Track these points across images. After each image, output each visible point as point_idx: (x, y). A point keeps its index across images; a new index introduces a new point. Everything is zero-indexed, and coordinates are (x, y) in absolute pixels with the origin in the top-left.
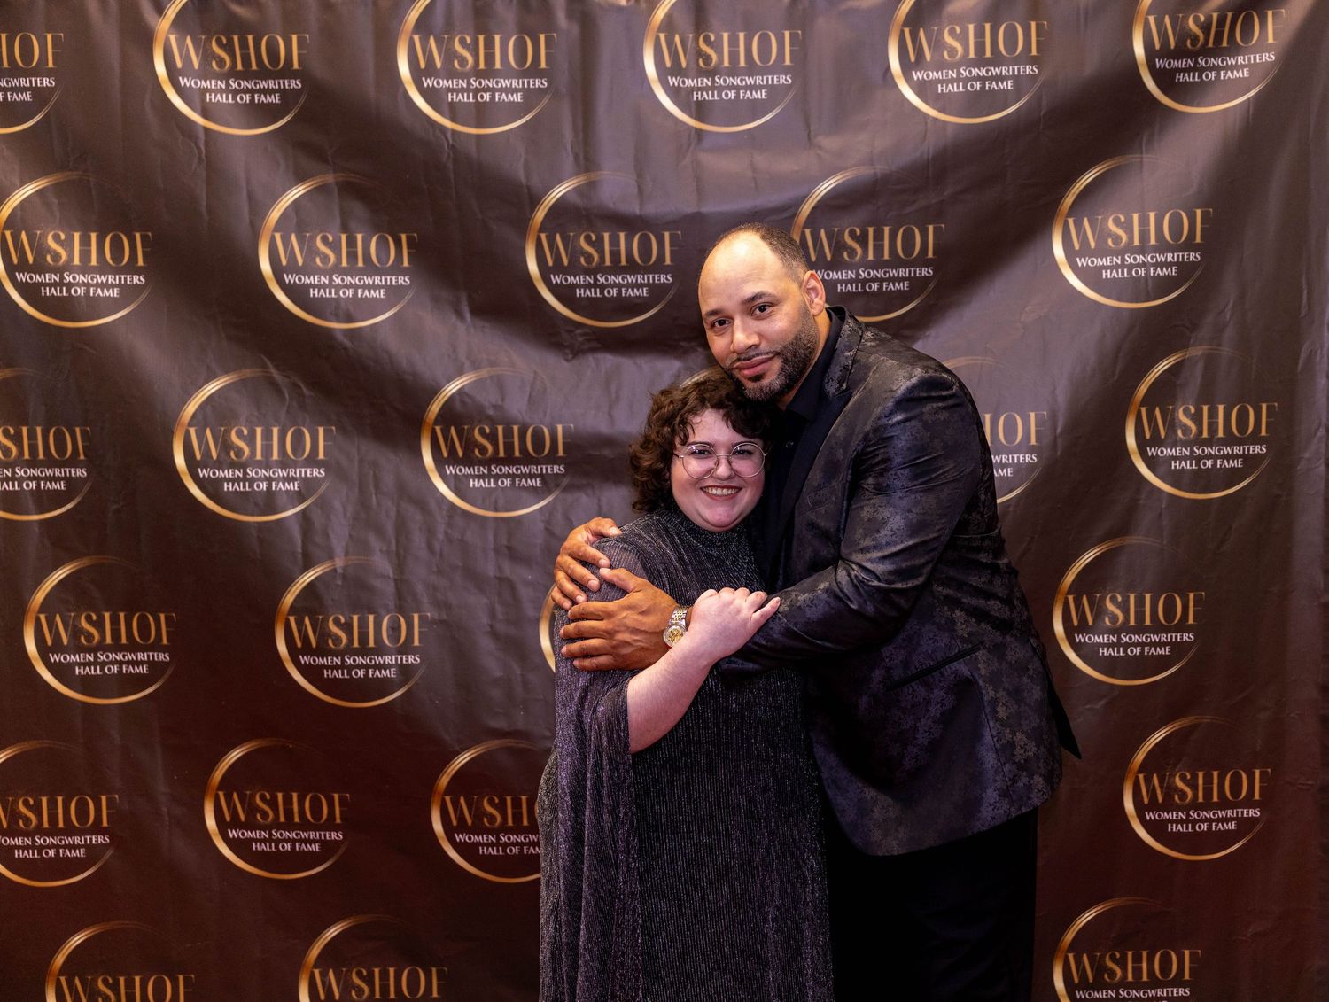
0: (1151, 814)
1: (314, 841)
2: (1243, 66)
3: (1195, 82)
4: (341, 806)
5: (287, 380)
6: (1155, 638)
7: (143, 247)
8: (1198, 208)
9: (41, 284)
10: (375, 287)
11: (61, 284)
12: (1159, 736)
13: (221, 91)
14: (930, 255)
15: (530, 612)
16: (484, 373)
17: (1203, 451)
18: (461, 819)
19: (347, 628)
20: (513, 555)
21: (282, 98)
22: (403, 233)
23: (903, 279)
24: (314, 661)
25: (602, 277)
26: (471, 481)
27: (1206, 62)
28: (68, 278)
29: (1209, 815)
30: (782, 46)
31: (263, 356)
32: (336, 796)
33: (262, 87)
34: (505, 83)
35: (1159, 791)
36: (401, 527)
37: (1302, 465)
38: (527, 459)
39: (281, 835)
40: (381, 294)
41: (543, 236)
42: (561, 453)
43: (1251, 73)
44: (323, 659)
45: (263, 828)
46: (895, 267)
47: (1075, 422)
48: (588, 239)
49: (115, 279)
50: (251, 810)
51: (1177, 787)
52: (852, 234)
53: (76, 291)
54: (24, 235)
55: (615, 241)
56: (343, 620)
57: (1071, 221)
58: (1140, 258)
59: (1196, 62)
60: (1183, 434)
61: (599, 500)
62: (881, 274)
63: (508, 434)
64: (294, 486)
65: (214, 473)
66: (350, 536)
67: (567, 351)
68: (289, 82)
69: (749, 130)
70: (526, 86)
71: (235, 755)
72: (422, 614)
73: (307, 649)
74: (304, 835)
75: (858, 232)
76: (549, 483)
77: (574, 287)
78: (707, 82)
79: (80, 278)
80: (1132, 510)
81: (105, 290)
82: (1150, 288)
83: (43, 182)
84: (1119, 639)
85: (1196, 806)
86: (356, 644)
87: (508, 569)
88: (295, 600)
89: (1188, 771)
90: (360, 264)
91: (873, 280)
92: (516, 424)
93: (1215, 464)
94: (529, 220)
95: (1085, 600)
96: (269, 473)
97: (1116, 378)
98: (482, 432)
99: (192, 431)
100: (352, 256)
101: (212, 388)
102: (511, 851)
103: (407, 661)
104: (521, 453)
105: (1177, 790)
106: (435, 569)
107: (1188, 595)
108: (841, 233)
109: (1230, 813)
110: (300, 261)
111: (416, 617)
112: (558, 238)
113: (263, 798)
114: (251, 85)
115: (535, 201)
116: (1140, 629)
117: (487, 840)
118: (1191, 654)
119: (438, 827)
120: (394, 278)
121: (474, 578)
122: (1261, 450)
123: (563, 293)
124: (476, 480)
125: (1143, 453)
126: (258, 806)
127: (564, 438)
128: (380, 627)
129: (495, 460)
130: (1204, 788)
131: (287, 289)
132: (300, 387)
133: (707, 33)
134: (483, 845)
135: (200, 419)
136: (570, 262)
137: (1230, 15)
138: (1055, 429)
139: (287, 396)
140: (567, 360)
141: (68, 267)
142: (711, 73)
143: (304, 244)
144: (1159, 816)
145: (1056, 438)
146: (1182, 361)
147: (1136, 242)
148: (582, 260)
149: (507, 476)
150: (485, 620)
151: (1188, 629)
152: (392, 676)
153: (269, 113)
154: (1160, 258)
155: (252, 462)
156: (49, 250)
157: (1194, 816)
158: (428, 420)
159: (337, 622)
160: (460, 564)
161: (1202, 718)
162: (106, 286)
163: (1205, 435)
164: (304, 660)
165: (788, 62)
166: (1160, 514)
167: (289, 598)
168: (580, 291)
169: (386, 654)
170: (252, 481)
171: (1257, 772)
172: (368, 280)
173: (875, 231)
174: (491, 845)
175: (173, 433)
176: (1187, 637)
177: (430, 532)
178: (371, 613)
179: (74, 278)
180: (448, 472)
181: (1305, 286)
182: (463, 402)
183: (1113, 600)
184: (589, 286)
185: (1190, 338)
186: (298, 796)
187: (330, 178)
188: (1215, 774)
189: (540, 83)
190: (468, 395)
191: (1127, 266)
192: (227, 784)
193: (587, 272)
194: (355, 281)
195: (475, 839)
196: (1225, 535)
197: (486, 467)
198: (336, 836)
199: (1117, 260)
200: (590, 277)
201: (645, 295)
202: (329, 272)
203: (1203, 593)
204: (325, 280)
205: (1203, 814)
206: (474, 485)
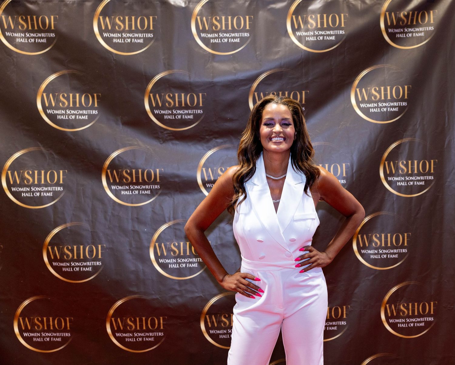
0: (391, 320)
1: (58, 337)
2: (421, 32)
3: (404, 37)
4: (70, 322)
5: (48, 152)
6: (392, 251)
8: (406, 85)
10: (84, 115)
12: (394, 289)
13: (22, 38)
14: (304, 102)
15: (146, 244)
16: (127, 149)
17: (409, 178)
18: (118, 327)
19: (72, 251)
20: (139, 221)
21: (47, 40)
22: (95, 93)
24: (59, 264)
26: (122, 191)
27: (408, 30)
29: (414, 320)
30: (246, 22)
31: (38, 142)
32: (68, 319)
33: (39, 36)
34: (136, 35)
35: (394, 311)
36: (94, 211)
37: (447, 184)
39: (45, 334)
40: (86, 117)
41: (151, 95)
43: (425, 34)
44: (62, 264)
45: (38, 332)
47: (360, 167)
50: (33, 324)
51: (401, 309)
52: (273, 94)
55: (180, 97)
56: (70, 248)
57: (358, 90)
58: (384, 104)
59: (404, 30)
60: (402, 172)
61: (174, 199)
63: (137, 173)
64: (50, 194)
65: (18, 189)
66: (73, 214)
67: (161, 140)
68: (50, 34)
69: (233, 54)
70: (144, 36)
71: (26, 302)
72: (102, 245)
73: (56, 260)
74: (54, 334)
76: (153, 193)
77: (164, 115)
78: (216, 35)
80: (382, 201)
82: (388, 116)
84: (378, 251)
85: (409, 317)
86: (75, 258)
87: (137, 227)
88: (51, 240)
89: (405, 303)
92: (140, 169)
93: (414, 183)
94: (146, 88)
95: (365, 236)
96: (40, 189)
97: (376, 150)
98: (126, 172)
99: (9, 172)
100: (74, 102)
101: (17, 155)
102: (139, 339)
103: (96, 264)
104: (142, 180)
105: (401, 310)
106: (107, 227)
107: (404, 235)
108: (269, 94)
109: (422, 319)
110: (54, 105)
111: (100, 246)
112: (157, 96)
113: (38, 320)
114: (35, 35)
115: (148, 81)
116: (386, 248)
117: (129, 335)
118: (406, 257)
119: (109, 330)
120: (91, 111)
121: (123, 231)
122: (431, 178)
123: (160, 117)
124: (124, 191)
125: (386, 179)
126: (36, 323)
127: (159, 174)
128: (85, 250)
129: (132, 183)
130: (412, 310)
131: (48, 116)
132: (53, 155)
133: (216, 17)
134: (127, 337)
135: (12, 168)
136: (162, 105)
137: (416, 12)
138: (353, 170)
139: (48, 158)
140: (161, 144)
142: (218, 32)
143: (55, 98)
144: (395, 321)
145: (353, 173)
146: (401, 143)
147: (383, 98)
148: (167, 104)
149: (137, 189)
150: (128, 248)
151: (405, 248)
152: (90, 270)
153: (42, 46)
154: (392, 104)
155: (33, 185)
157: (408, 320)
158: (104, 168)
159: (68, 249)
160: (118, 225)
161: (411, 282)
163: (410, 172)
164: (54, 264)
165: (248, 28)
166: (393, 203)
167: (49, 239)
168: (166, 116)
169: (87, 262)
170: (33, 192)
171: (432, 303)
172: (81, 112)
173: (282, 93)
174: (131, 337)
175: (1, 173)
176: (405, 251)
177: (106, 212)
178: (82, 245)
180: (113, 188)
181: (446, 115)
182: (119, 160)
183: (376, 236)
184: (169, 114)
185: (404, 134)
186: (52, 319)
187: (66, 72)
188: (416, 304)
189: (150, 35)
190: (121, 158)
191: (379, 107)
192: (23, 314)
193: (169, 109)
194: (76, 112)
195: (124, 335)
196: (418, 211)
197: (128, 186)
198: (67, 335)
199: (376, 105)
200: (170, 111)
201: (192, 118)
202: (65, 109)
203: (410, 234)
204: (63, 112)
205: (412, 320)
206: (123, 193)
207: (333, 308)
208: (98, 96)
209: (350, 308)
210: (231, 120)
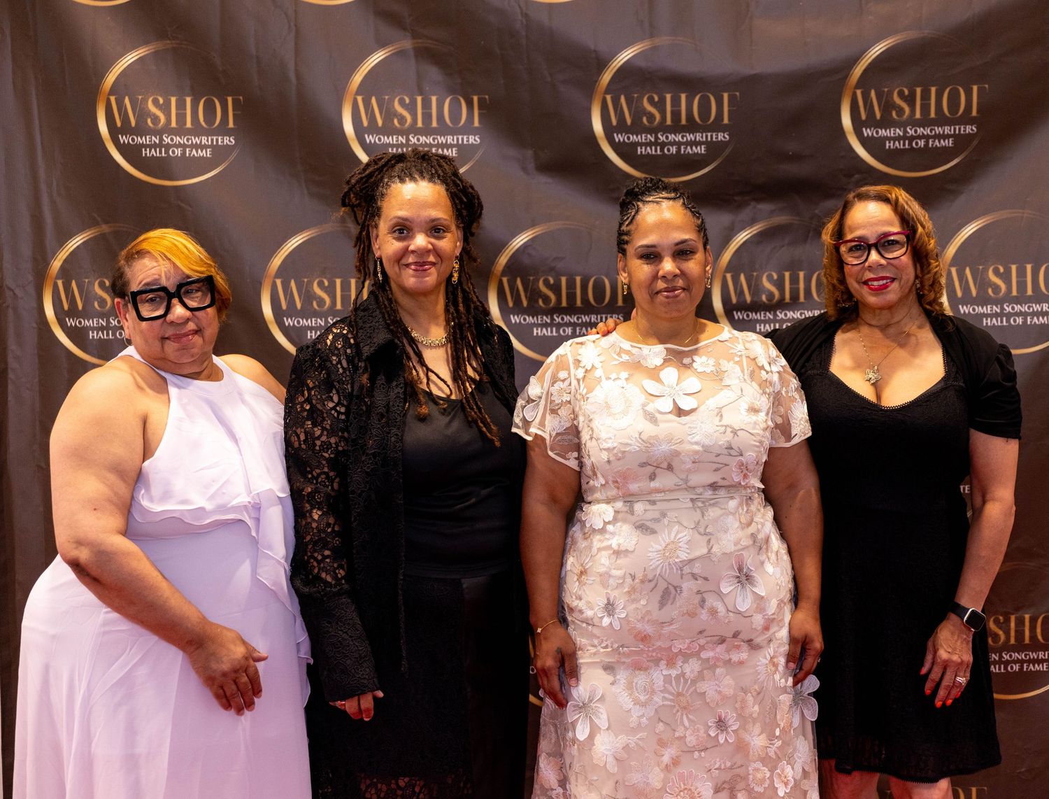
7: (234, 110)
9: (143, 146)
10: (448, 146)
11: (160, 145)
14: (974, 113)
22: (476, 95)
23: (948, 136)
25: (662, 136)
28: (167, 140)
38: (587, 309)
40: (453, 153)
41: (608, 97)
42: (620, 303)
46: (941, 125)
48: (651, 100)
49: (208, 141)
52: (901, 94)
53: (173, 152)
54: (127, 101)
55: (676, 102)
62: (927, 131)
63: (571, 284)
65: (298, 322)
75: (906, 92)
77: (636, 145)
79: (177, 139)
81: (199, 151)
83: (144, 50)
90: (434, 124)
91: (920, 137)
92: (579, 275)
94: (596, 82)
98: (546, 283)
99: (279, 282)
100: (427, 117)
101: (295, 242)
104: (582, 303)
108: (890, 93)
110: (380, 122)
112: (622, 99)
115: (602, 64)
120: (465, 137)
123: (625, 151)
124: (539, 329)
129: (559, 310)
131: (368, 148)
135: (283, 271)
136: (633, 123)
141: (167, 130)
143: (383, 106)
148: (645, 120)
149: (569, 324)
155: (333, 312)
156: (149, 114)
158: (495, 272)
162: (201, 146)
168: (641, 148)
172: (442, 140)
173: (922, 92)
175: (261, 284)
179: (172, 140)
180: (513, 320)
184: (650, 144)
187: (407, 44)
190: (533, 248)
193: (649, 131)
194: (430, 140)
197: (549, 317)
200: (652, 136)
201: (703, 152)
202: (406, 133)
206: (537, 333)
207: (1038, 618)
208: (481, 102)
210: (796, 158)
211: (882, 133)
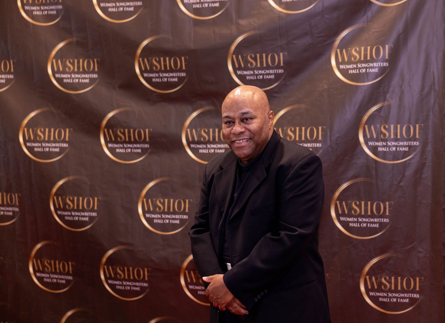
0: (372, 293)
1: (63, 279)
4: (72, 267)
5: (57, 112)
6: (372, 220)
7: (13, 65)
8: (387, 45)
10: (86, 78)
12: (375, 261)
13: (38, 10)
14: (282, 64)
15: (135, 199)
16: (121, 109)
17: (391, 144)
18: (110, 274)
19: (73, 201)
20: (130, 178)
21: (56, 12)
22: (95, 59)
23: (272, 74)
24: (62, 213)
25: (161, 74)
26: (117, 149)
29: (397, 295)
31: (49, 103)
32: (70, 263)
33: (51, 8)
34: (128, 4)
35: (375, 284)
36: (92, 166)
38: (136, 142)
39: (53, 276)
40: (87, 81)
41: (141, 59)
42: (148, 140)
44: (65, 213)
45: (47, 273)
46: (268, 70)
48: (156, 60)
49: (4, 77)
50: (44, 266)
51: (383, 282)
52: (251, 57)
55: (165, 61)
56: (71, 199)
57: (338, 50)
58: (364, 65)
60: (383, 137)
62: (263, 72)
63: (129, 132)
64: (57, 150)
65: (32, 145)
66: (75, 169)
67: (151, 102)
68: (59, 6)
69: (213, 18)
70: (135, 5)
71: (38, 246)
72: (98, 198)
73: (60, 209)
74: (60, 277)
76: (144, 151)
77: (152, 78)
78: (198, 1)
84: (358, 220)
85: (391, 291)
86: (76, 208)
87: (128, 183)
88: (56, 191)
89: (387, 276)
90: (81, 70)
91: (260, 74)
92: (132, 128)
93: (396, 149)
94: (136, 53)
95: (344, 203)
96: (49, 145)
98: (120, 131)
99: (26, 129)
100: (79, 67)
101: (33, 114)
102: (127, 288)
103: (92, 215)
104: (134, 139)
105: (383, 284)
107: (386, 203)
108: (247, 56)
109: (406, 295)
110: (61, 69)
111: (96, 199)
112: (145, 60)
113: (47, 262)
114: (48, 8)
116: (366, 216)
117: (119, 283)
118: (387, 228)
119: (103, 277)
120: (92, 75)
121: (117, 186)
122: (417, 144)
123: (148, 80)
124: (119, 149)
125: (366, 143)
126: (46, 265)
127: (149, 134)
128: (83, 202)
129: (125, 142)
130: (394, 284)
132: (61, 114)
134: (117, 285)
135: (28, 126)
136: (150, 69)
139: (57, 117)
140: (151, 105)
143: (63, 64)
144: (376, 294)
146: (382, 106)
147: (362, 59)
148: (154, 68)
150: (120, 202)
151: (386, 217)
152: (87, 220)
154: (371, 65)
155: (44, 141)
157: (390, 295)
158: (102, 127)
159: (69, 199)
160: (112, 180)
161: (393, 255)
162: (1, 79)
163: (392, 137)
164: (59, 212)
167: (54, 190)
168: (154, 79)
169: (85, 212)
170: (44, 147)
171: (418, 279)
172: (83, 76)
173: (260, 56)
174: (120, 285)
175: (19, 130)
176: (386, 220)
177: (102, 168)
178: (81, 197)
180: (109, 146)
182: (114, 120)
183: (355, 204)
184: (157, 77)
186: (58, 262)
188: (399, 278)
189: (139, 4)
190: (116, 118)
191: (358, 68)
193: (156, 72)
194: (79, 76)
196: (402, 178)
197: (122, 145)
198: (70, 278)
199: (355, 66)
200: (157, 74)
201: (176, 81)
202: (70, 73)
203: (392, 202)
204: (69, 76)
205: (394, 295)
206: (118, 151)
208: (97, 61)
209: (328, 276)
210: (212, 83)
211: (245, 73)
